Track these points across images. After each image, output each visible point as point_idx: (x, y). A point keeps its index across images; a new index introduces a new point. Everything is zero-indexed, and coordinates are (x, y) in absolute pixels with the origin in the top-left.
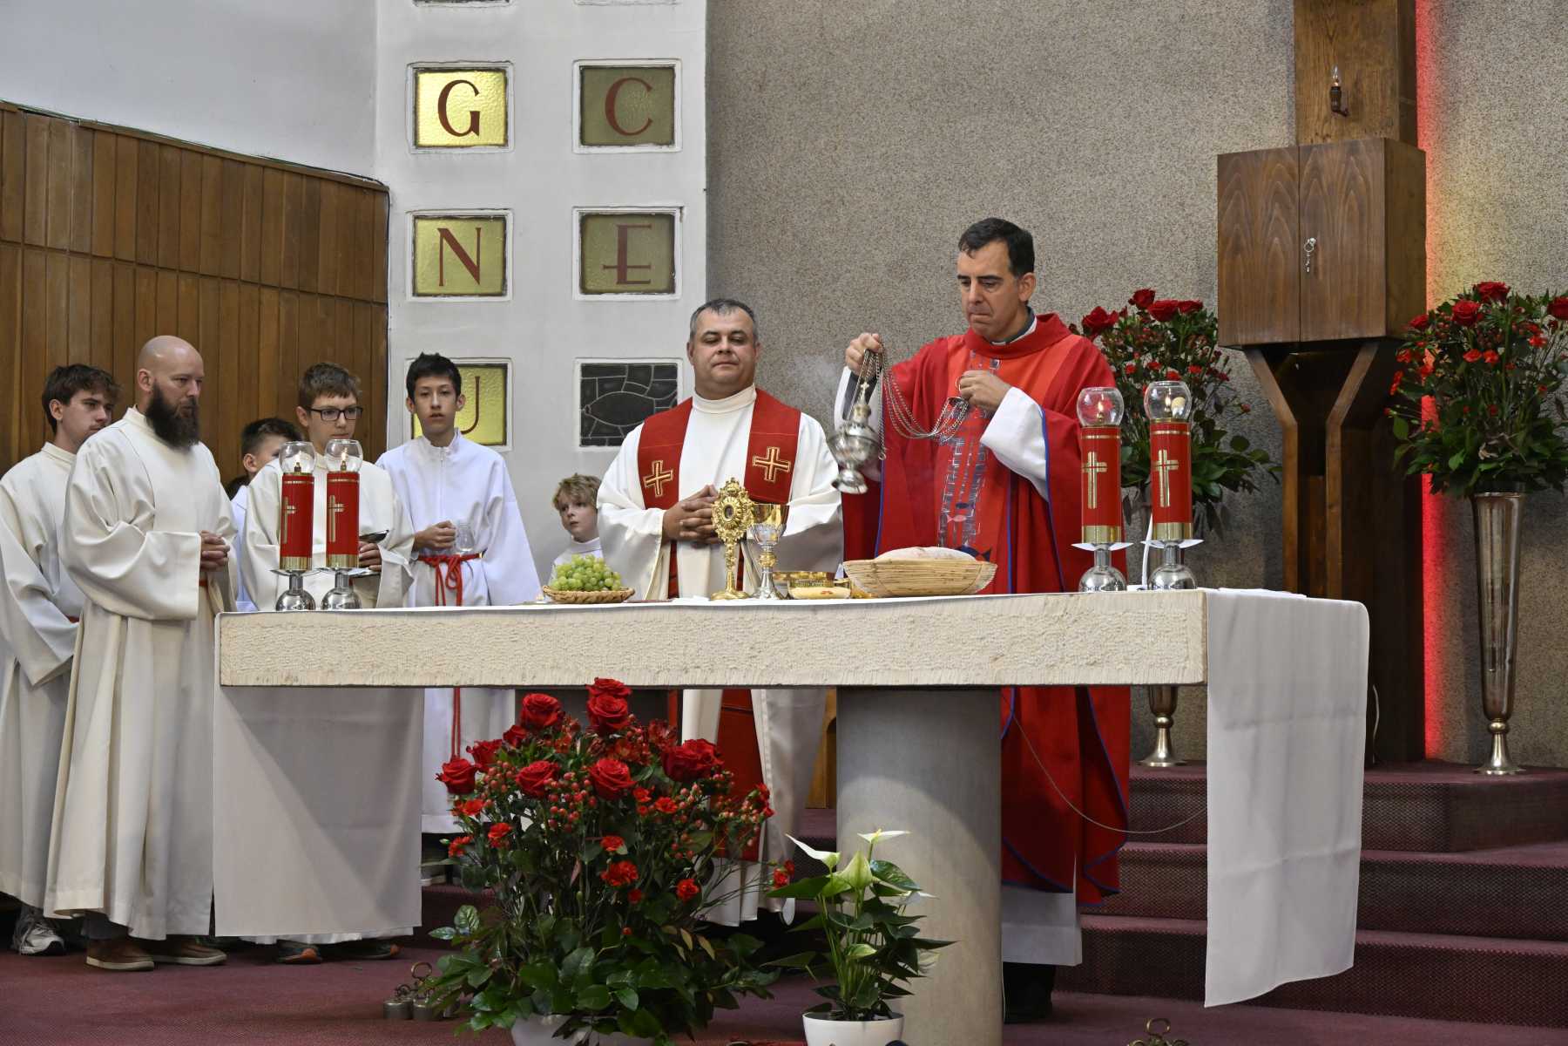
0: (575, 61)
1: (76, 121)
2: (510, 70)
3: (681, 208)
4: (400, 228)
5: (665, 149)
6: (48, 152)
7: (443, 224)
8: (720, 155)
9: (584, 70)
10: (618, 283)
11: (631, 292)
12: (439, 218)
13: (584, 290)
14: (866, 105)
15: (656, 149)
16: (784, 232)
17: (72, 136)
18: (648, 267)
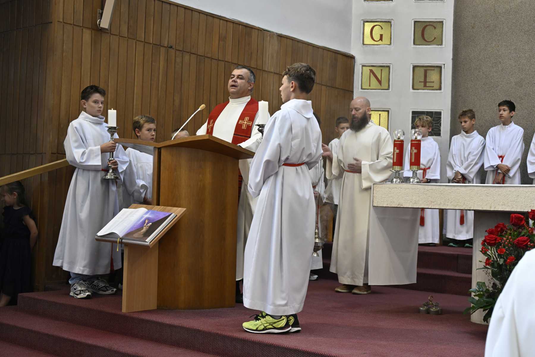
0: (413, 19)
1: (277, 34)
2: (392, 22)
3: (444, 64)
4: (358, 69)
5: (440, 46)
6: (269, 42)
7: (371, 68)
8: (458, 48)
9: (415, 22)
10: (424, 87)
11: (428, 90)
12: (369, 66)
13: (413, 89)
14: (509, 33)
15: (437, 46)
16: (479, 72)
17: (275, 38)
18: (433, 82)
